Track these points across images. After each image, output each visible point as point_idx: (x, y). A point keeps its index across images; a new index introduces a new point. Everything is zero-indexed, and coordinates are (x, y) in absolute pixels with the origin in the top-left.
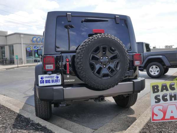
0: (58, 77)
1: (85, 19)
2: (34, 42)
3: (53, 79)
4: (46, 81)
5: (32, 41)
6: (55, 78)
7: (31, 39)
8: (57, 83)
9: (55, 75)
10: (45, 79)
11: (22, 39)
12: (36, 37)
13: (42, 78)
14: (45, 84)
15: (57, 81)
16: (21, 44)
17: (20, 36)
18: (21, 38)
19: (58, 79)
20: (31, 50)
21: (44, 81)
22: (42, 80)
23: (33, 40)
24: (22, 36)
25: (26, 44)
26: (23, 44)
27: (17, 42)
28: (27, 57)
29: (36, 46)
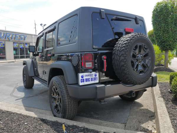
0: (96, 75)
1: (116, 17)
3: (92, 77)
4: (86, 80)
6: (94, 77)
8: (95, 81)
9: (94, 73)
10: (85, 78)
13: (82, 77)
14: (85, 83)
15: (95, 79)
19: (96, 77)
21: (84, 79)
22: (82, 79)
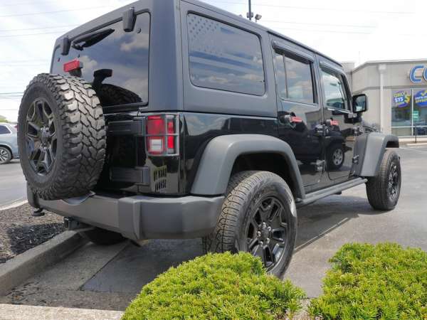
2: (417, 80)
5: (411, 77)
7: (409, 72)
11: (382, 76)
12: (422, 67)
16: (379, 88)
17: (377, 68)
18: (378, 72)
20: (407, 101)
23: (412, 75)
24: (382, 68)
25: (391, 88)
26: (385, 88)
27: (370, 85)
28: (393, 121)
29: (423, 92)
